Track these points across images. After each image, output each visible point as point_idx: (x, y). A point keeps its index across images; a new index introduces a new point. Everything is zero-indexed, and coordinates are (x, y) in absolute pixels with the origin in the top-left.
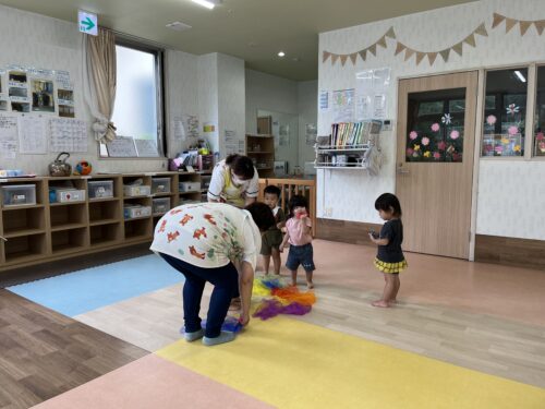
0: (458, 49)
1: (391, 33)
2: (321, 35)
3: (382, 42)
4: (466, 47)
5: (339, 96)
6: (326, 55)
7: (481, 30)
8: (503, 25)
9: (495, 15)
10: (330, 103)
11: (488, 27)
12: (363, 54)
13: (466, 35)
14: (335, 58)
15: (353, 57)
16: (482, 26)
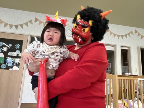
0: (22, 26)
8: (38, 22)
9: (36, 18)
11: (33, 21)
13: (25, 22)
16: (31, 20)
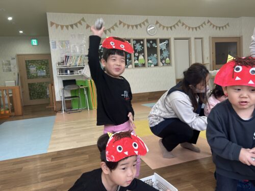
0: (109, 30)
1: (83, 20)
2: (47, 13)
3: (80, 23)
4: (112, 30)
5: (62, 43)
6: (52, 24)
7: (116, 25)
8: (122, 25)
9: (120, 21)
10: (57, 47)
11: (118, 24)
12: (72, 26)
13: (111, 26)
14: (57, 26)
15: (67, 27)
16: (116, 24)
